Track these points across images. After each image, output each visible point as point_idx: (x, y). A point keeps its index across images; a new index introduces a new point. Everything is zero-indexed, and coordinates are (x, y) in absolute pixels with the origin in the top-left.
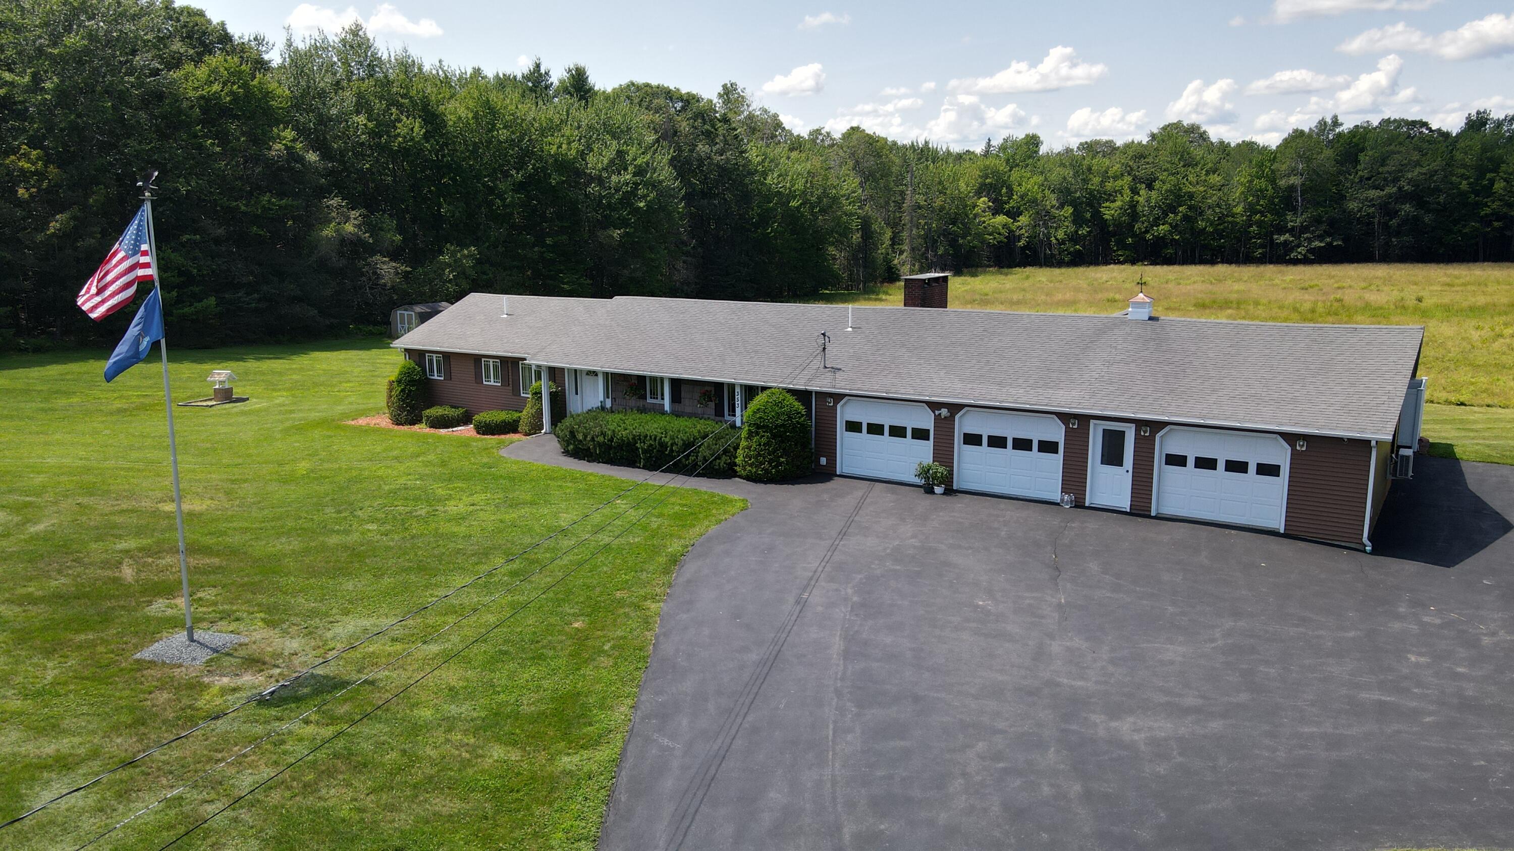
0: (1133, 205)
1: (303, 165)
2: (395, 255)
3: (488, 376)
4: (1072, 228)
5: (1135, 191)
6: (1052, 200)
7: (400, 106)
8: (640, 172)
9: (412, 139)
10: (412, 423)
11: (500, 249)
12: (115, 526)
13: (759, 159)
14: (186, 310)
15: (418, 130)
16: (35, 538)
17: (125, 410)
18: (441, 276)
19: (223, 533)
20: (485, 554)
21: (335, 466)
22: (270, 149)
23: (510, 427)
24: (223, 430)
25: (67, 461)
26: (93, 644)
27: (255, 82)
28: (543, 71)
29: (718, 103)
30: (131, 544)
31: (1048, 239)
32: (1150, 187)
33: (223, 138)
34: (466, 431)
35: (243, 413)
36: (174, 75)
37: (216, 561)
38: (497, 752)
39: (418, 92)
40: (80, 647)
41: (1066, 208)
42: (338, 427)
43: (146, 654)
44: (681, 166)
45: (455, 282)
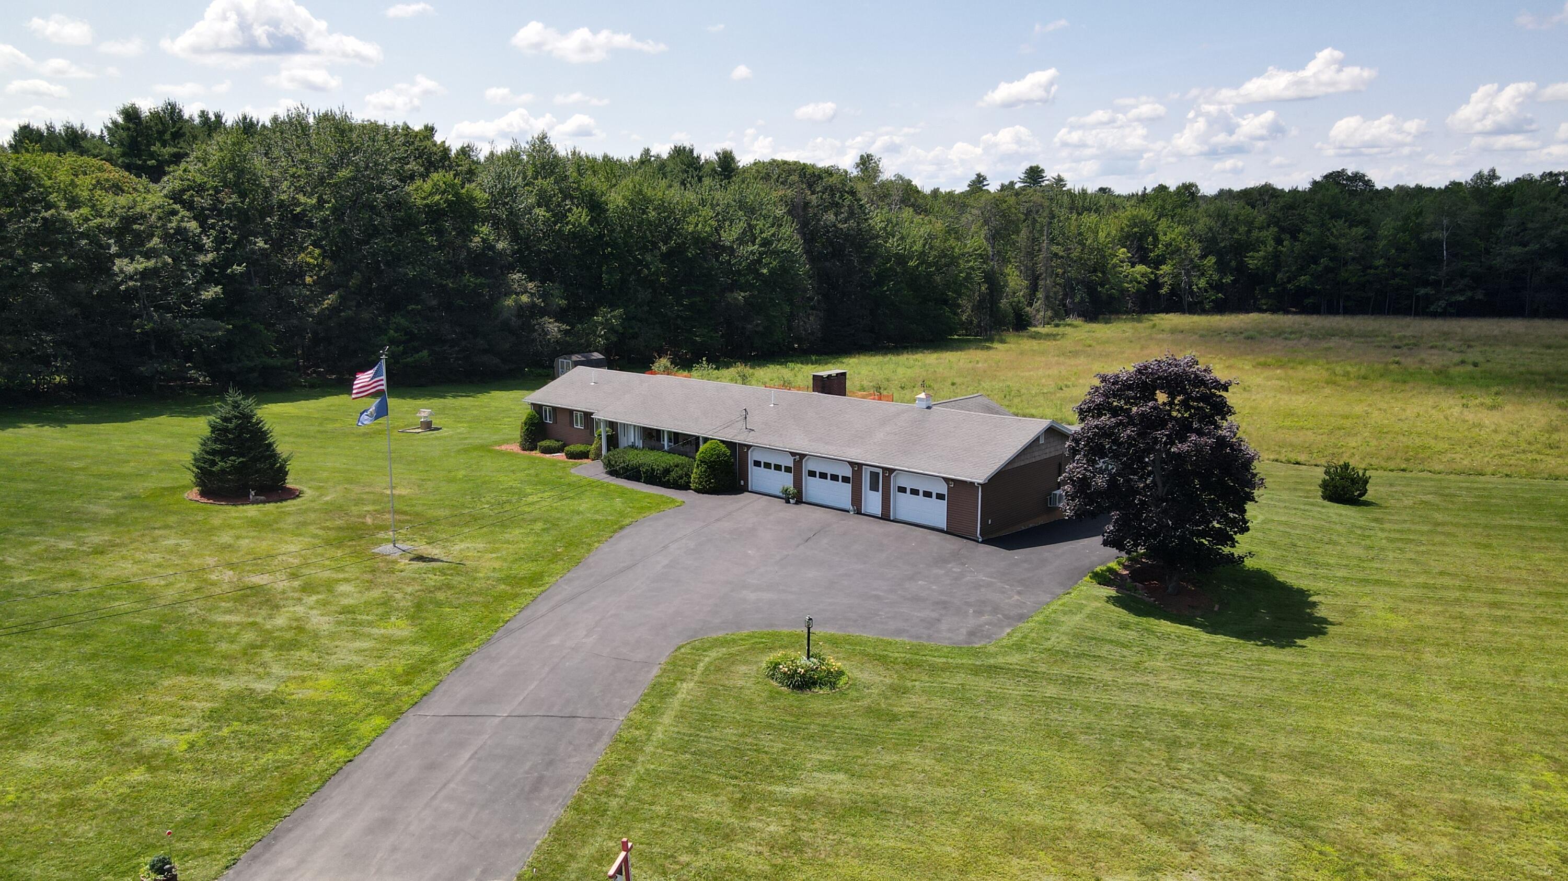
0: (1276, 255)
1: (494, 252)
2: (560, 316)
3: (577, 423)
4: (1216, 277)
5: (1279, 241)
6: (1196, 250)
7: (572, 198)
8: (766, 243)
9: (580, 224)
10: (532, 450)
11: (646, 308)
12: (363, 499)
13: (883, 224)
14: (408, 359)
15: (585, 219)
16: (326, 503)
17: (368, 434)
18: (595, 332)
19: (413, 506)
20: (535, 521)
21: (478, 474)
22: (471, 241)
23: (584, 455)
24: (423, 449)
25: (337, 465)
26: (355, 546)
27: (464, 191)
28: (695, 155)
29: (854, 172)
30: (370, 508)
31: (1190, 287)
32: (1294, 238)
33: (439, 232)
34: (561, 456)
35: (437, 438)
36: (409, 188)
37: (408, 518)
38: (503, 587)
39: (586, 187)
40: (350, 547)
41: (1210, 257)
42: (489, 451)
43: (376, 551)
44: (809, 233)
45: (605, 337)
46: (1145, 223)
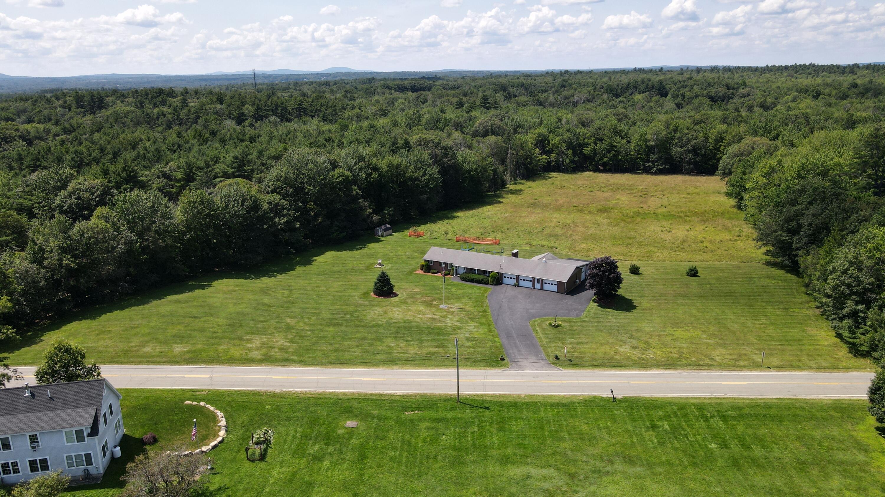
3: (442, 265)
4: (572, 158)
6: (565, 147)
10: (428, 273)
23: (448, 275)
31: (563, 162)
32: (601, 143)
34: (439, 275)
41: (570, 150)
42: (415, 274)
45: (389, 218)
46: (543, 135)
